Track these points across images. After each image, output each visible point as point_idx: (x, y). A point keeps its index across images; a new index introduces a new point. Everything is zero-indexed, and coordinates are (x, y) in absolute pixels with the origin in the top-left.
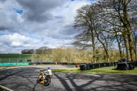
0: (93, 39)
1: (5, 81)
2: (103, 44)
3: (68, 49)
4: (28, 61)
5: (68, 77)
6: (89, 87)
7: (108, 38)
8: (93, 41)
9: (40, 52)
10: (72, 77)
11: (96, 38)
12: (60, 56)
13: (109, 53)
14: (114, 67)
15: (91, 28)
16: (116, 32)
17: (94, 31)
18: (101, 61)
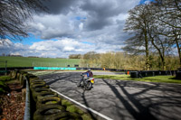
0: (146, 43)
1: (55, 84)
2: (159, 50)
3: (118, 55)
4: (76, 66)
5: (118, 84)
6: (142, 96)
7: (165, 42)
8: (146, 46)
9: (87, 57)
10: (123, 84)
11: (150, 43)
12: (109, 62)
13: (166, 60)
14: (171, 76)
15: (145, 32)
16: (176, 35)
17: (148, 35)
18: (155, 69)
